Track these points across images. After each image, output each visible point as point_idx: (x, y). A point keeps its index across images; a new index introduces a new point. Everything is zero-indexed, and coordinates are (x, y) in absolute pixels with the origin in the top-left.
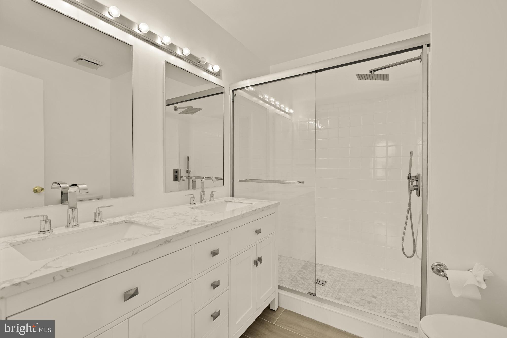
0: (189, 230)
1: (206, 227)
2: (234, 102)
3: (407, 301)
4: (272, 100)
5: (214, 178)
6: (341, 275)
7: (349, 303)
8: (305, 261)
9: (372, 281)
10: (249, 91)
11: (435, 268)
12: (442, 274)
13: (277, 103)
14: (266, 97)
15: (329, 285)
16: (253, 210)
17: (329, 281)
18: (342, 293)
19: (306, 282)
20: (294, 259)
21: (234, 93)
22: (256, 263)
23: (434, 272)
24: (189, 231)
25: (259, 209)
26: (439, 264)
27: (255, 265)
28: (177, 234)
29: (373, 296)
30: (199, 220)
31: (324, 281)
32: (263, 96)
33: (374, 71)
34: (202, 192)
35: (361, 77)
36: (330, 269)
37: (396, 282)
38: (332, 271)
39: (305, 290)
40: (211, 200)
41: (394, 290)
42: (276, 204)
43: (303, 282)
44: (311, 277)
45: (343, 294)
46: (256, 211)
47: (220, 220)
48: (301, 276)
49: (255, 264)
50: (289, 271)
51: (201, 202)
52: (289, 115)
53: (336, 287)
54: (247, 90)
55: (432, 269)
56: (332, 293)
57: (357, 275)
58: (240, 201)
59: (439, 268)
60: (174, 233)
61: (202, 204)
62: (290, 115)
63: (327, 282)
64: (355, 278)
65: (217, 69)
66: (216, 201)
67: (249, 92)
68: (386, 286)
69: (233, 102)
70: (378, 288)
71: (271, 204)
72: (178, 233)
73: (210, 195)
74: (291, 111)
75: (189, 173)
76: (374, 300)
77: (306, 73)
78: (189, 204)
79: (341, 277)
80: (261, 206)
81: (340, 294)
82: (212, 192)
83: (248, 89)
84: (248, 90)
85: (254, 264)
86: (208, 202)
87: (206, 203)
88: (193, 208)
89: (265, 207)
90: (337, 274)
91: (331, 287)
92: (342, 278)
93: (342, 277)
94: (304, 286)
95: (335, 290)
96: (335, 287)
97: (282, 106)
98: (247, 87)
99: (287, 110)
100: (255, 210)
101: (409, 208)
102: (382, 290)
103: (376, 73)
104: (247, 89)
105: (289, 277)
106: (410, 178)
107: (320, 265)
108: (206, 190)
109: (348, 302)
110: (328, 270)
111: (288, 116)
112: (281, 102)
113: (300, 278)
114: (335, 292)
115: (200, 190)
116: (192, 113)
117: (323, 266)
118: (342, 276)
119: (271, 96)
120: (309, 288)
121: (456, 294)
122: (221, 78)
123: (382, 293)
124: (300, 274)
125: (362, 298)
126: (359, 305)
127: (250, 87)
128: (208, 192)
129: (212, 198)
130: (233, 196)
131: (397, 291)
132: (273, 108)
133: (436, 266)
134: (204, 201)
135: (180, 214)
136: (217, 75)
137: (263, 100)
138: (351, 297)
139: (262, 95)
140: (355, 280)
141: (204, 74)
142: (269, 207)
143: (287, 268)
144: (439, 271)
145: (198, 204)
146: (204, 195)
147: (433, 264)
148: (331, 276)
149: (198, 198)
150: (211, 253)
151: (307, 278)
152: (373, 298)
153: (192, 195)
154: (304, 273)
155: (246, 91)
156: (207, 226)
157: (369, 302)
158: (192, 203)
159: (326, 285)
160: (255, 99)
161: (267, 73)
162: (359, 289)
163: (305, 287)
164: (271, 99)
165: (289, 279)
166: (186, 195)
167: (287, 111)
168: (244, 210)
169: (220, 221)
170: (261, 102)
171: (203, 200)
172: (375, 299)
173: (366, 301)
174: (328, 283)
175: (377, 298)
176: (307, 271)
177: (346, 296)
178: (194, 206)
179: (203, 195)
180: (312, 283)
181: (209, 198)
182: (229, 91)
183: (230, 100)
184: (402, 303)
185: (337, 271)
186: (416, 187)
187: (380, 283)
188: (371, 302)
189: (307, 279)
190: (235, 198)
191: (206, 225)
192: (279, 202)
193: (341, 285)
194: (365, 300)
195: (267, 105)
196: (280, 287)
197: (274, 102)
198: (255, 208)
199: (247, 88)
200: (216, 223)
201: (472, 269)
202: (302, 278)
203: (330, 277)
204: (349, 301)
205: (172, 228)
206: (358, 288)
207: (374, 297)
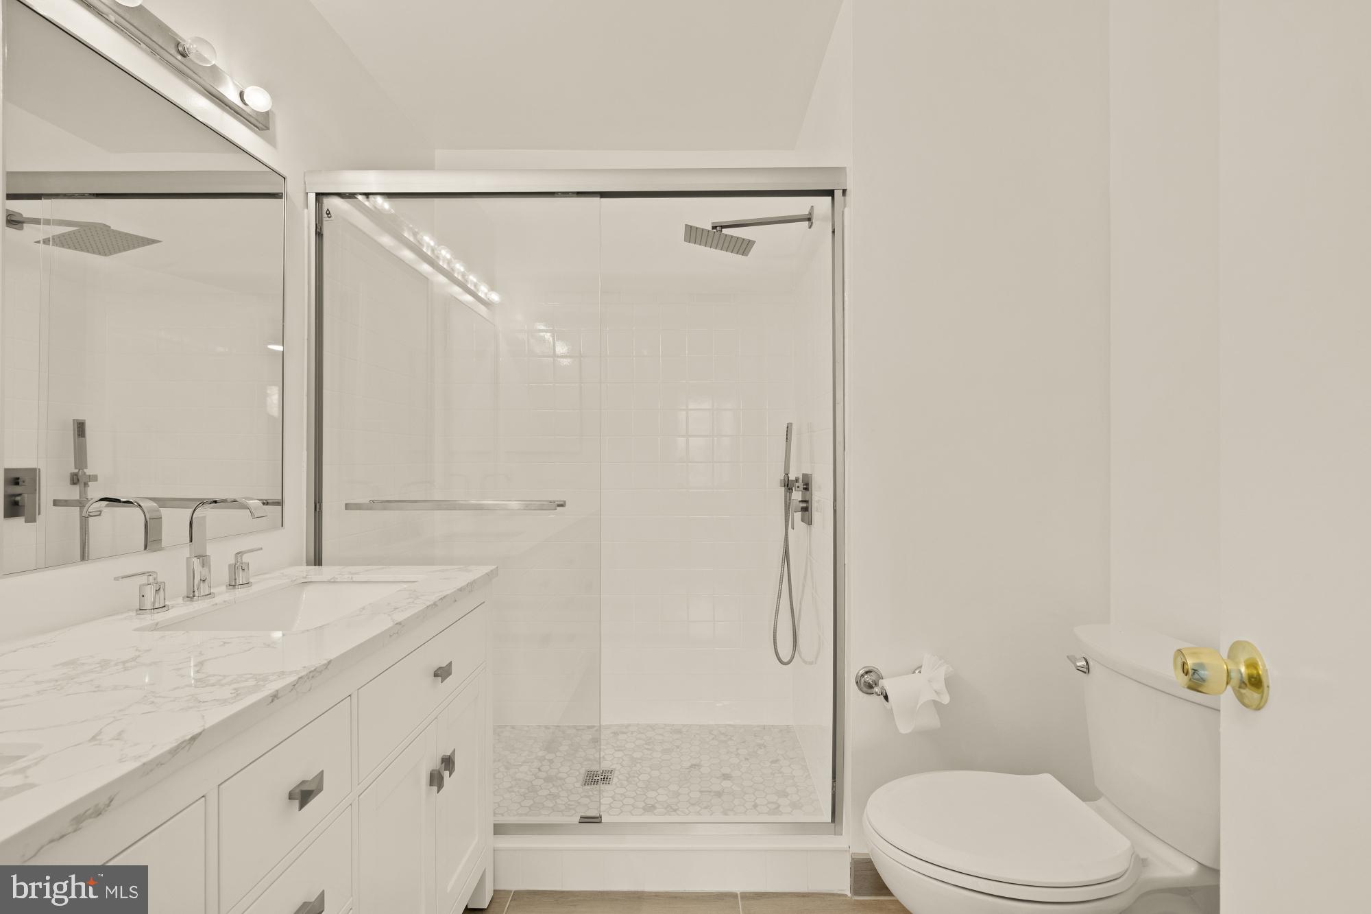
0: (197, 731)
1: (272, 701)
2: (322, 235)
3: (789, 766)
4: (445, 253)
5: (254, 503)
6: (644, 742)
7: (678, 812)
8: (547, 727)
9: (713, 739)
10: (371, 210)
11: (863, 680)
12: (877, 690)
13: (459, 267)
14: (428, 240)
15: (620, 777)
16: (428, 604)
17: (618, 767)
18: (656, 791)
19: (560, 789)
20: (513, 727)
21: (322, 203)
22: (436, 780)
23: (861, 690)
24: (200, 734)
25: (445, 597)
26: (867, 670)
27: (435, 788)
28: (144, 764)
29: (723, 775)
30: (225, 676)
31: (607, 769)
32: (419, 236)
33: (722, 227)
34: (196, 560)
35: (693, 234)
36: (616, 734)
37: (758, 726)
38: (621, 737)
39: (562, 811)
40: (233, 585)
41: (760, 748)
42: (487, 574)
43: (554, 790)
44: (571, 769)
45: (660, 791)
46: (437, 605)
47: (326, 662)
48: (543, 775)
49: (436, 782)
50: (507, 768)
51: (191, 597)
52: (486, 307)
53: (638, 777)
54: (365, 205)
55: (857, 682)
56: (633, 798)
57: (679, 732)
58: (356, 578)
59: (868, 678)
60: (120, 761)
61: (198, 605)
62: (488, 309)
63: (615, 769)
64: (677, 739)
65: (259, 100)
66: (254, 589)
67: (375, 215)
68: (743, 742)
69: (319, 234)
70: (728, 753)
71: (476, 578)
72: (145, 760)
73: (230, 566)
74: (495, 297)
75: (86, 484)
76: (727, 784)
77: (573, 193)
78: (134, 614)
79: (647, 747)
80: (449, 588)
81: (652, 794)
82: (239, 554)
83: (368, 201)
84: (370, 207)
85: (431, 784)
86: (223, 594)
87: (217, 600)
88: (156, 627)
89: (460, 590)
90: (634, 742)
91: (627, 780)
92: (647, 749)
93: (649, 747)
94: (558, 801)
95: (639, 787)
96: (636, 779)
97: (472, 278)
98: (367, 195)
99: (483, 290)
100: (435, 604)
101: (786, 552)
102: (738, 755)
103: (725, 231)
104: (367, 203)
105: (511, 787)
106: (788, 485)
107: (589, 727)
108: (210, 550)
109: (675, 810)
110: (611, 735)
111: (482, 309)
112: (470, 267)
113: (542, 781)
114: (638, 792)
115: (186, 552)
116: (105, 251)
117: (596, 728)
118: (646, 744)
119: (442, 240)
120: (572, 803)
121: (904, 728)
122: (272, 142)
123: (738, 761)
124: (539, 770)
125: (703, 789)
126: (699, 809)
127: (379, 199)
128: (221, 556)
129: (237, 576)
130: (318, 561)
131: (765, 747)
132: (441, 279)
133: (862, 676)
134: (204, 589)
135: (104, 664)
136: (260, 123)
137: (417, 249)
138: (679, 794)
139: (415, 234)
140: (678, 747)
141: (199, 105)
142: (470, 587)
143: (499, 761)
144: (871, 687)
145: (180, 609)
146: (203, 566)
147: (857, 671)
148: (621, 751)
149: (177, 582)
150: (287, 795)
151: (560, 775)
152: (724, 779)
153: (149, 574)
154: (551, 761)
155: (363, 209)
156: (275, 697)
157: (719, 794)
158: (148, 606)
159: (615, 780)
160: (386, 240)
161: (427, 166)
162: (690, 767)
163: (560, 802)
164: (440, 251)
165: (513, 793)
166: (116, 579)
167: (481, 295)
168: (396, 609)
169: (324, 665)
170: (407, 255)
171: (199, 585)
172: (729, 782)
173: (712, 794)
174: (617, 773)
175: (731, 777)
176: (558, 754)
177: (667, 795)
178: (160, 617)
179: (200, 568)
180: (578, 785)
181: (225, 576)
182: (302, 195)
183: (309, 228)
184: (781, 773)
185: (632, 732)
186: (804, 505)
187: (731, 739)
188: (723, 792)
189: (561, 779)
190: (324, 568)
191: (270, 692)
192: (494, 567)
193: (649, 770)
194: (710, 792)
195: (425, 268)
196: (499, 829)
197: (449, 263)
198: (434, 598)
199: (368, 198)
200: (311, 675)
201: (921, 667)
202: (548, 779)
203: (620, 754)
204: (675, 807)
205: (94, 738)
206: (689, 764)
207: (726, 777)
